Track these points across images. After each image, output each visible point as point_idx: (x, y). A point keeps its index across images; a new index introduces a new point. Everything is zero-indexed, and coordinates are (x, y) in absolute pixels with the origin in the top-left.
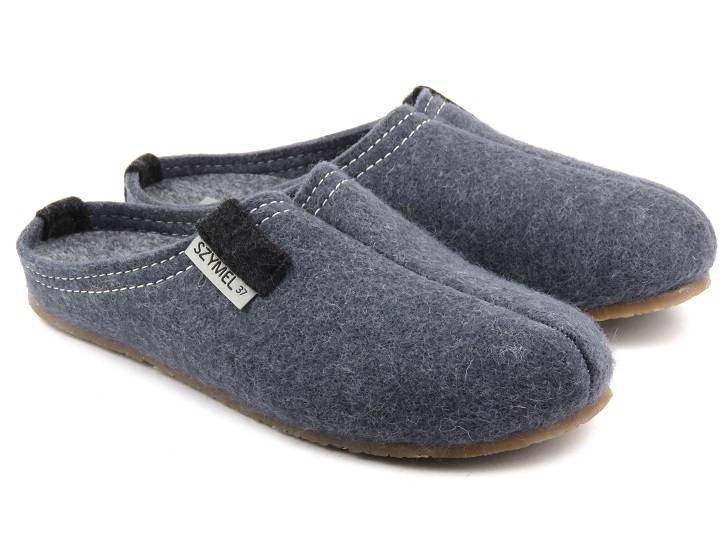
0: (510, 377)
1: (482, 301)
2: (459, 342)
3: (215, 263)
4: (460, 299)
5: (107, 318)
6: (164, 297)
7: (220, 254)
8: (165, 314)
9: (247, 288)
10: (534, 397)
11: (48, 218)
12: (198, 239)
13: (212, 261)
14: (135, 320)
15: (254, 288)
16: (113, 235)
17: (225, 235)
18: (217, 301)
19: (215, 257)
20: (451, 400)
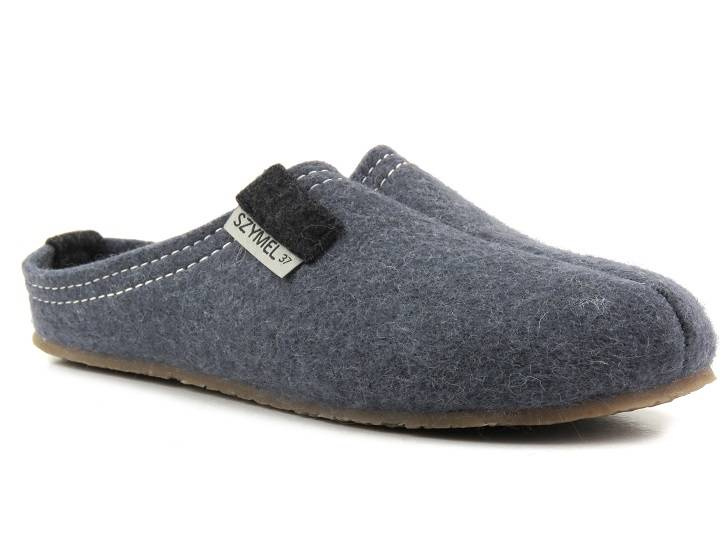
0: (590, 330)
2: (533, 297)
3: (256, 234)
4: (536, 260)
7: (262, 224)
8: (197, 301)
9: (293, 257)
10: (618, 353)
12: (239, 211)
13: (253, 232)
14: (161, 317)
15: (299, 255)
18: (257, 276)
19: (257, 227)
20: (522, 353)
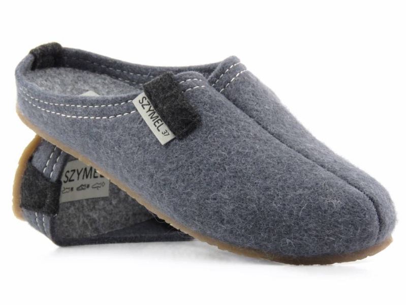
0: (329, 219)
1: (319, 167)
2: (300, 191)
3: (151, 112)
4: (306, 163)
5: (71, 134)
6: (113, 128)
7: (156, 107)
8: (112, 139)
9: (170, 132)
10: (341, 234)
11: (38, 56)
12: (143, 94)
13: (149, 110)
14: (90, 139)
15: (174, 133)
16: (79, 74)
17: (161, 96)
18: (148, 137)
19: (152, 108)
20: (289, 227)
